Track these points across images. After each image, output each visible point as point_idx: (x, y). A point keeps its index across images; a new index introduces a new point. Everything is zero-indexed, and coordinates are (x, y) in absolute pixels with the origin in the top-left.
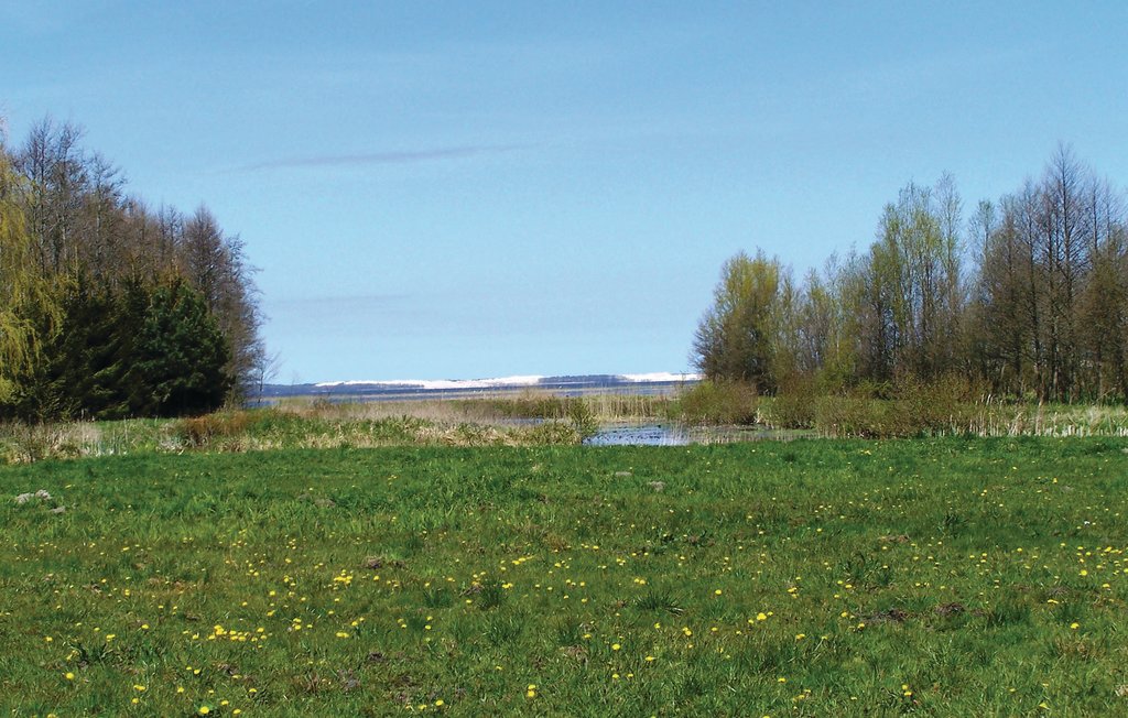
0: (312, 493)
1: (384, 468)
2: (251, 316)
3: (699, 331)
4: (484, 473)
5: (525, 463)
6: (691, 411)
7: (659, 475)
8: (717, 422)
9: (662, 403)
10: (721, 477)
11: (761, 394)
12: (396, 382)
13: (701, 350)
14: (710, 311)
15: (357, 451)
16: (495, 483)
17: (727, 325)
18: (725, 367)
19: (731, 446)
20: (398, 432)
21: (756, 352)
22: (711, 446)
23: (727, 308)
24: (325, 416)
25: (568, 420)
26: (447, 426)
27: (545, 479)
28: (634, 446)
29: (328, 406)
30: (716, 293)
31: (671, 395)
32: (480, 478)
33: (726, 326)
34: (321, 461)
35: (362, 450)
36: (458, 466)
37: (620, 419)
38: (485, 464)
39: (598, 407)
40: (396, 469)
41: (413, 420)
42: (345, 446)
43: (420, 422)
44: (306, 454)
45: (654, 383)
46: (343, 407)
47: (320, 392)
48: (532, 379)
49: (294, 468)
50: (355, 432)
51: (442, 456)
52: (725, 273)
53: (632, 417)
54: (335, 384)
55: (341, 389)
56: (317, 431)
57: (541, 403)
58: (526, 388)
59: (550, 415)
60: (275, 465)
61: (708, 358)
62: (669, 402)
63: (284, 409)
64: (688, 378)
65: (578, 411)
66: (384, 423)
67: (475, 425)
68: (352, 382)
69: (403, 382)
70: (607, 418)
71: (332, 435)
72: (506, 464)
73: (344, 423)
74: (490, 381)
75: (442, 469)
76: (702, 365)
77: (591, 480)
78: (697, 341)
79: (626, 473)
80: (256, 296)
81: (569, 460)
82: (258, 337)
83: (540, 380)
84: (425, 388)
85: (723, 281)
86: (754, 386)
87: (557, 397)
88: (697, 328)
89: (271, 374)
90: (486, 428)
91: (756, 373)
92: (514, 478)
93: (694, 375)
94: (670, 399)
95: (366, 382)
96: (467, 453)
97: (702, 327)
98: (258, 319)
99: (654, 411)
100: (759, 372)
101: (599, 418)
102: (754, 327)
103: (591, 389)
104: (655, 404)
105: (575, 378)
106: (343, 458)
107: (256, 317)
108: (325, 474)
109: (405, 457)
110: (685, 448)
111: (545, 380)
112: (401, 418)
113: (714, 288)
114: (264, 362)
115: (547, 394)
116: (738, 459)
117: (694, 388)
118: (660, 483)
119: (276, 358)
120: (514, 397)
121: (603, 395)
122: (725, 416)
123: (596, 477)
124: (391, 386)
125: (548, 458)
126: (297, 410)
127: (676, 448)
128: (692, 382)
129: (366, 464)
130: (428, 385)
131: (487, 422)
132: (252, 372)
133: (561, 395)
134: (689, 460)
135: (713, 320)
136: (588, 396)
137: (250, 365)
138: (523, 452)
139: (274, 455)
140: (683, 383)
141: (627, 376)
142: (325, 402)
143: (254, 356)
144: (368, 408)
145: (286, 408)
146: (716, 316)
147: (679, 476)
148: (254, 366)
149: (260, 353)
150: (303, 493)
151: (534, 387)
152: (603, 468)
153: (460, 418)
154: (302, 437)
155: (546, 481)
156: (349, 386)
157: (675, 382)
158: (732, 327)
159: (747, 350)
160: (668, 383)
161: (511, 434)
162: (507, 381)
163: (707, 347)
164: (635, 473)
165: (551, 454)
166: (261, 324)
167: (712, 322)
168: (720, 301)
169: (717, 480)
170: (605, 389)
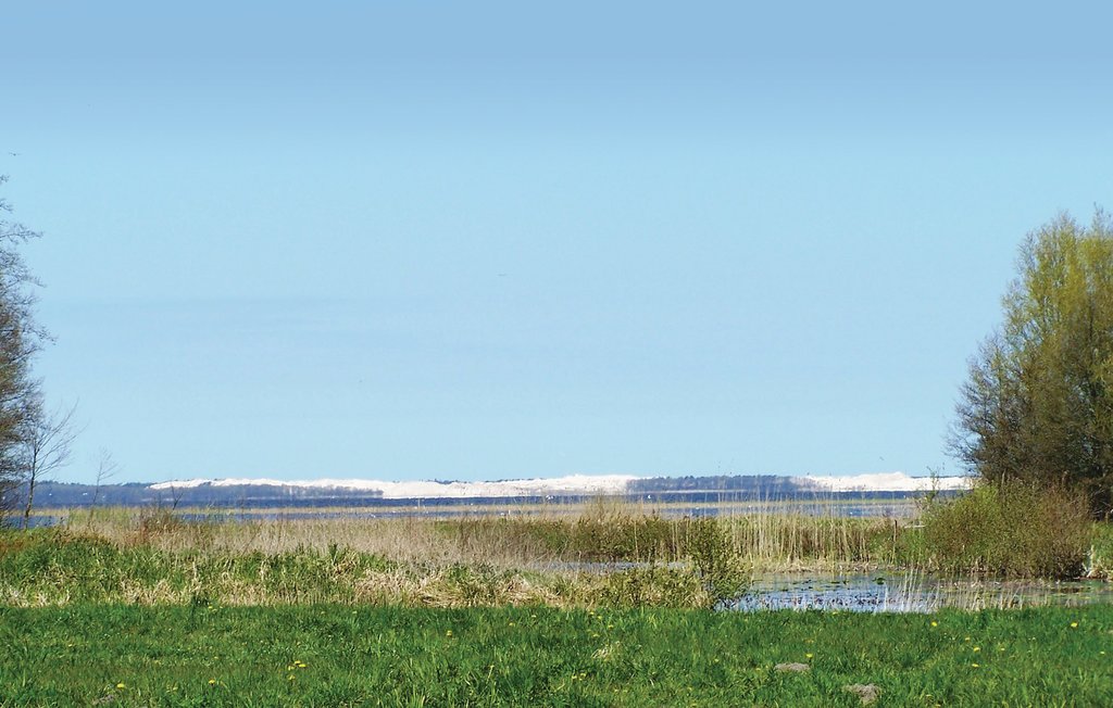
0: (123, 694)
1: (278, 646)
2: (15, 333)
3: (972, 383)
4: (495, 660)
5: (584, 640)
6: (948, 551)
7: (868, 671)
8: (1003, 573)
9: (889, 532)
10: (1001, 677)
11: (1099, 518)
12: (323, 483)
13: (973, 423)
14: (994, 341)
15: (224, 612)
16: (517, 681)
17: (1029, 371)
18: (1024, 460)
19: (1027, 615)
20: (319, 578)
21: (1091, 428)
22: (983, 615)
23: (1031, 335)
24: (163, 543)
25: (684, 565)
26: (424, 569)
27: (624, 675)
28: (819, 613)
29: (172, 524)
30: (1007, 302)
31: (908, 517)
32: (486, 670)
33: (1029, 374)
34: (146, 632)
35: (238, 610)
36: (437, 646)
37: (797, 564)
38: (497, 641)
39: (750, 539)
40: (306, 647)
41: (351, 556)
42: (199, 602)
43: (365, 561)
44: (114, 617)
45: (870, 495)
46: (204, 529)
47: (159, 500)
48: (613, 482)
49: (89, 644)
50: (227, 578)
51: (407, 627)
52: (1029, 259)
53: (821, 561)
54: (194, 484)
55: (205, 496)
56: (147, 575)
57: (628, 530)
58: (599, 498)
59: (648, 553)
60: (49, 638)
61: (988, 439)
62: (901, 531)
63: (77, 529)
64: (946, 484)
65: (707, 544)
66: (290, 561)
67: (484, 569)
68: (229, 482)
69: (336, 484)
70: (769, 563)
71: (177, 584)
72: (541, 642)
73: (202, 560)
74: (523, 484)
75: (404, 652)
76: (975, 456)
77: (722, 679)
78: (965, 402)
79: (798, 667)
80: (25, 290)
81: (678, 637)
82: (29, 377)
83: (630, 484)
84: (385, 497)
85: (1022, 278)
86: (1083, 499)
87: (665, 517)
88: (965, 377)
89: (54, 456)
90: (507, 575)
91: (1089, 475)
92: (556, 671)
93: (957, 478)
94: (902, 524)
95: (259, 482)
96: (460, 621)
97: (977, 375)
98: (29, 338)
99: (870, 549)
100: (1095, 471)
101: (752, 562)
102: (1087, 376)
103: (734, 505)
104: (874, 534)
105: (705, 481)
106: (192, 627)
107: (24, 335)
108: (154, 656)
109: (329, 626)
110: (928, 618)
111: (641, 484)
112: (325, 553)
113: (1004, 292)
114: (39, 431)
115: (643, 511)
116: (1042, 641)
117: (955, 505)
118: (870, 687)
119: (63, 423)
120: (572, 516)
121: (761, 515)
122: (1018, 560)
123: (733, 673)
124: (312, 491)
125: (634, 634)
126: (107, 532)
127: (908, 618)
128: (953, 493)
129: (242, 639)
130: (392, 491)
131: (509, 562)
132: (14, 452)
133: (673, 514)
134: (935, 642)
135: (999, 357)
136: (728, 515)
137: (10, 437)
138: (580, 621)
139: (49, 618)
140: (933, 494)
141: (816, 479)
142: (167, 518)
143: (19, 417)
144: (256, 530)
145: (83, 527)
146: (1008, 351)
147: (913, 673)
148: (18, 439)
149: (30, 412)
150: (103, 694)
151: (617, 497)
152: (749, 653)
153: (453, 554)
154: (112, 585)
155: (625, 678)
156: (221, 490)
157: (916, 494)
158: (1041, 374)
159: (1071, 424)
160: (899, 495)
161: (560, 590)
162: (557, 484)
163: (986, 417)
164: (818, 665)
165: (640, 624)
166: (34, 348)
167: (997, 363)
168: (1016, 320)
169: (992, 683)
170: (766, 504)
